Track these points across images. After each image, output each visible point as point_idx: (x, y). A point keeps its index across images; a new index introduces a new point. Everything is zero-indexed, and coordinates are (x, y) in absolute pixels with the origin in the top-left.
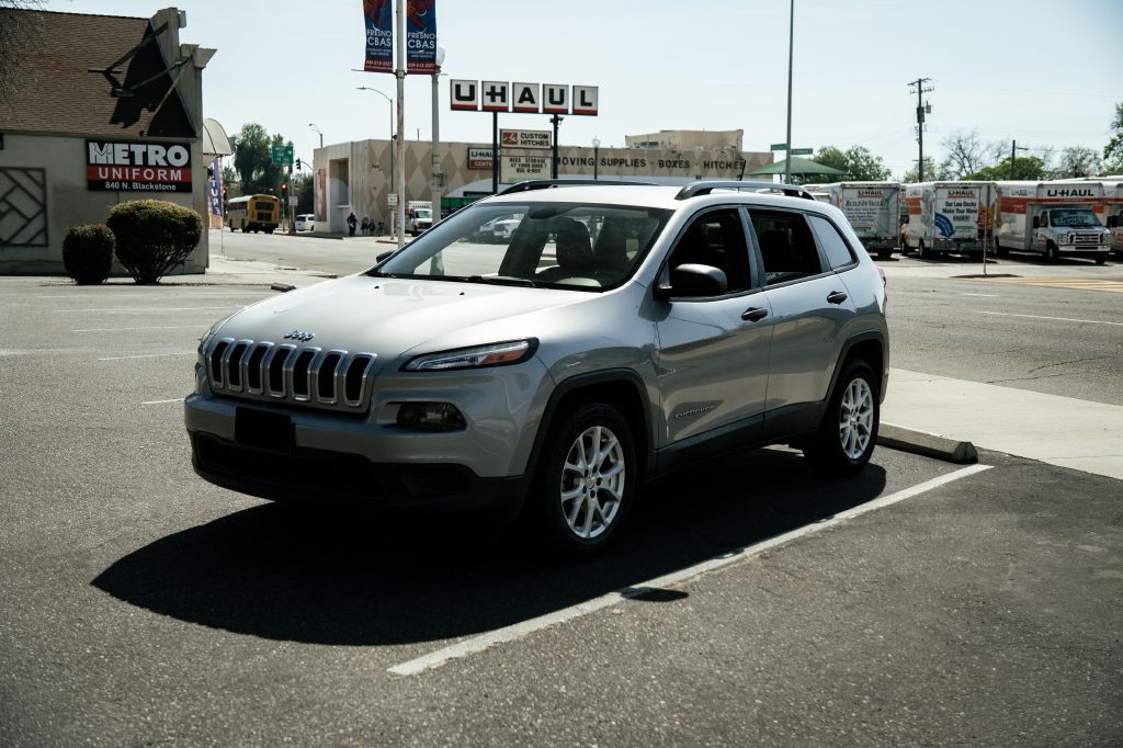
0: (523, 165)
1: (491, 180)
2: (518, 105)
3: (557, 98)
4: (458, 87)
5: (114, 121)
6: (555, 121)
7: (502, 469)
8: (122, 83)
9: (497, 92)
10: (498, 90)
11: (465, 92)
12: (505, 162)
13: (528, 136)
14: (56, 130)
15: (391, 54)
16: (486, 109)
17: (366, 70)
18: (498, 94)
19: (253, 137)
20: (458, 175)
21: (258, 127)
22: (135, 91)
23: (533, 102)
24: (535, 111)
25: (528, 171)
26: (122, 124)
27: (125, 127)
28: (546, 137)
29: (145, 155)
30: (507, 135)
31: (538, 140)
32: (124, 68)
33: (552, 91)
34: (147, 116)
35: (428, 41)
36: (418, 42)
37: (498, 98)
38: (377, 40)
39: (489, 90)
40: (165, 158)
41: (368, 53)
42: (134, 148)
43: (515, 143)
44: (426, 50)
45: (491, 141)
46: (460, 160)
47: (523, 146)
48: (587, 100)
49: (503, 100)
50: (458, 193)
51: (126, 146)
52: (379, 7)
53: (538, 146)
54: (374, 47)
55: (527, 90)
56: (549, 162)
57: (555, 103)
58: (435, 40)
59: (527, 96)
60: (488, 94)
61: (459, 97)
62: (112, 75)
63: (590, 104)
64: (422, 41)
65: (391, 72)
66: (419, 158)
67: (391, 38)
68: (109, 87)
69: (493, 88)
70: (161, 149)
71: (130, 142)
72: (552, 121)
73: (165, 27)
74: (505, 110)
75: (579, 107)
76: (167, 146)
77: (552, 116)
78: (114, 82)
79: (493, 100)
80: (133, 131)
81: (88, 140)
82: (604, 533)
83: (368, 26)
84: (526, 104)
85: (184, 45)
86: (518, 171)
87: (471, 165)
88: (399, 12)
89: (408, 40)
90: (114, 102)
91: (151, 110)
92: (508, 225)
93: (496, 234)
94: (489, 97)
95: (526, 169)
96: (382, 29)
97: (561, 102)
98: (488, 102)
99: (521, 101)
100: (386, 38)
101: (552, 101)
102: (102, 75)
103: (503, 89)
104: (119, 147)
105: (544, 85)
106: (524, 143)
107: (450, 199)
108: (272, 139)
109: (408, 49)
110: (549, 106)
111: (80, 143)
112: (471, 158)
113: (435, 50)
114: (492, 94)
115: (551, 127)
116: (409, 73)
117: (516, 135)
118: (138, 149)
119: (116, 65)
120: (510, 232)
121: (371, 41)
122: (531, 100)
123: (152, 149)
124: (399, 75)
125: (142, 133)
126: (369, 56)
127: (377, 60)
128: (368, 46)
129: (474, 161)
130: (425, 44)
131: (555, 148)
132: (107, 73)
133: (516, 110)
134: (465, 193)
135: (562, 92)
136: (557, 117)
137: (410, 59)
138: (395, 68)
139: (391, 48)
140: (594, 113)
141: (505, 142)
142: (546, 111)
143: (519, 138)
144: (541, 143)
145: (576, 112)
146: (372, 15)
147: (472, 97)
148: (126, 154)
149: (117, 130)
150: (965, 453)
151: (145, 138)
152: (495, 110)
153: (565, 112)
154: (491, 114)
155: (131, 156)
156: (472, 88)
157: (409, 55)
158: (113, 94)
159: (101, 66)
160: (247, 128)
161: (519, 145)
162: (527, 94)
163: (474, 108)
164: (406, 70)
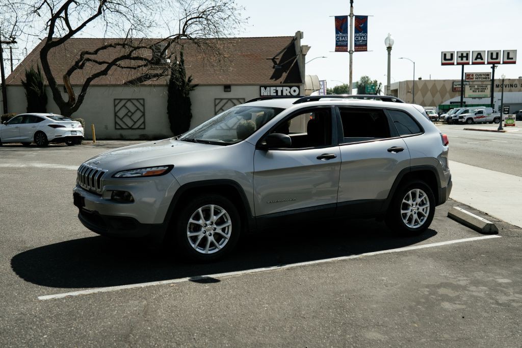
0: (476, 89)
1: (460, 97)
2: (474, 61)
3: (494, 56)
4: (445, 55)
5: (272, 78)
6: (493, 68)
7: (151, 220)
8: (278, 62)
9: (464, 56)
10: (465, 55)
11: (448, 57)
12: (467, 88)
13: (479, 75)
14: (249, 83)
15: (347, 44)
16: (458, 64)
17: (336, 51)
18: (465, 57)
19: (365, 81)
20: (448, 94)
21: (367, 77)
22: (282, 66)
23: (482, 59)
24: (483, 63)
25: (479, 91)
26: (274, 79)
27: (275, 80)
28: (488, 75)
29: (282, 91)
30: (468, 75)
31: (484, 77)
32: (280, 57)
33: (492, 54)
34: (285, 75)
35: (364, 37)
36: (359, 38)
37: (465, 59)
38: (341, 38)
39: (460, 55)
40: (290, 92)
41: (336, 44)
42: (278, 88)
43: (473, 79)
44: (363, 41)
45: (460, 79)
46: (449, 87)
47: (477, 80)
48: (510, 57)
49: (467, 59)
50: (447, 103)
51: (275, 88)
52: (342, 24)
53: (484, 80)
54: (339, 41)
55: (479, 54)
56: (489, 87)
57: (494, 59)
58: (367, 36)
59: (479, 57)
60: (459, 57)
61: (445, 59)
62: (275, 60)
63: (512, 59)
64: (361, 37)
65: (347, 51)
66: (429, 88)
67: (347, 37)
68: (272, 64)
69: (462, 54)
70: (288, 88)
71: (276, 86)
72: (491, 67)
73: (296, 39)
74: (468, 64)
75: (506, 60)
76: (291, 87)
77: (492, 65)
78: (275, 63)
79: (462, 60)
80: (278, 82)
81: (261, 87)
82: (217, 252)
83: (337, 33)
84: (479, 61)
85: (303, 46)
86: (473, 91)
87: (454, 90)
88: (351, 25)
89: (355, 37)
90: (274, 70)
91: (286, 72)
92: (465, 116)
93: (460, 120)
94: (460, 59)
95: (477, 91)
96: (344, 33)
97: (497, 58)
98: (460, 61)
99: (476, 59)
100: (345, 37)
101: (492, 58)
102: (271, 60)
103: (467, 54)
104: (272, 89)
105: (488, 51)
106: (477, 78)
107: (444, 105)
108: (373, 82)
109: (355, 41)
110: (490, 60)
111: (258, 87)
112: (454, 86)
113: (367, 41)
114: (462, 57)
115: (491, 70)
116: (355, 51)
117: (473, 75)
118: (279, 89)
119: (276, 56)
120: (466, 119)
121: (338, 39)
122: (481, 58)
123: (285, 88)
124: (351, 53)
125: (281, 83)
126: (337, 45)
127: (341, 46)
128: (336, 41)
129: (455, 88)
130: (362, 38)
131: (493, 80)
132: (273, 60)
133: (473, 64)
134: (451, 103)
135: (497, 54)
136: (494, 65)
137: (356, 45)
138: (349, 50)
139: (347, 41)
140: (514, 63)
141: (467, 79)
142: (489, 63)
143: (474, 76)
144: (486, 78)
145: (504, 63)
146: (339, 28)
147: (452, 59)
148: (275, 91)
149: (273, 82)
150: (490, 229)
151: (282, 84)
152: (463, 64)
153: (499, 63)
154: (461, 66)
155: (277, 92)
156: (452, 55)
157: (355, 44)
158: (274, 67)
159: (271, 57)
160: (363, 78)
161: (474, 80)
162: (479, 56)
163: (453, 64)
164: (353, 49)
